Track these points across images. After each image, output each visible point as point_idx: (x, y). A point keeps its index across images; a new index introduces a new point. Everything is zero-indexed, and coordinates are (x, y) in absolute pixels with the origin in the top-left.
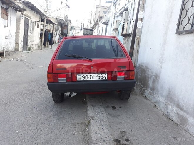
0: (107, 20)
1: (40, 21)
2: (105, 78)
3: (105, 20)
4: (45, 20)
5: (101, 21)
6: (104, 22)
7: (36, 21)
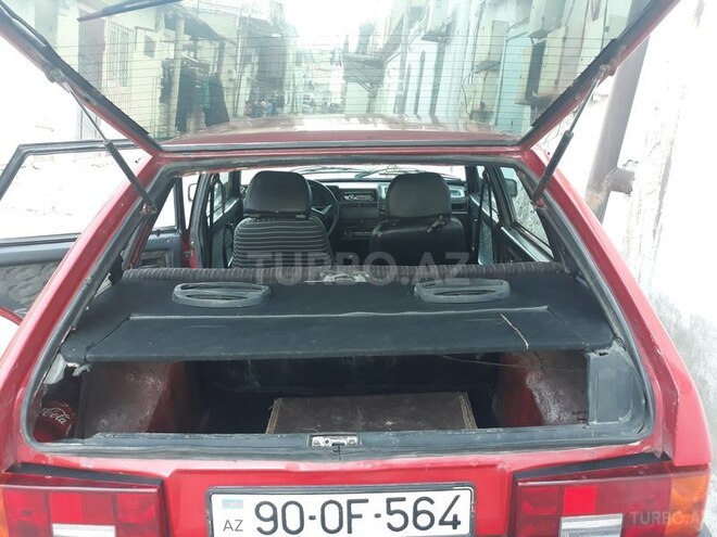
0: (446, 22)
1: (157, 25)
2: (455, 523)
3: (433, 22)
4: (182, 25)
5: (417, 26)
6: (430, 32)
7: (136, 28)
